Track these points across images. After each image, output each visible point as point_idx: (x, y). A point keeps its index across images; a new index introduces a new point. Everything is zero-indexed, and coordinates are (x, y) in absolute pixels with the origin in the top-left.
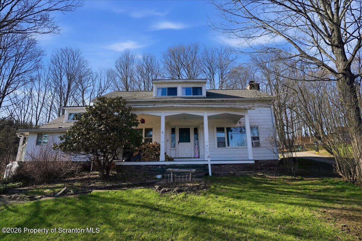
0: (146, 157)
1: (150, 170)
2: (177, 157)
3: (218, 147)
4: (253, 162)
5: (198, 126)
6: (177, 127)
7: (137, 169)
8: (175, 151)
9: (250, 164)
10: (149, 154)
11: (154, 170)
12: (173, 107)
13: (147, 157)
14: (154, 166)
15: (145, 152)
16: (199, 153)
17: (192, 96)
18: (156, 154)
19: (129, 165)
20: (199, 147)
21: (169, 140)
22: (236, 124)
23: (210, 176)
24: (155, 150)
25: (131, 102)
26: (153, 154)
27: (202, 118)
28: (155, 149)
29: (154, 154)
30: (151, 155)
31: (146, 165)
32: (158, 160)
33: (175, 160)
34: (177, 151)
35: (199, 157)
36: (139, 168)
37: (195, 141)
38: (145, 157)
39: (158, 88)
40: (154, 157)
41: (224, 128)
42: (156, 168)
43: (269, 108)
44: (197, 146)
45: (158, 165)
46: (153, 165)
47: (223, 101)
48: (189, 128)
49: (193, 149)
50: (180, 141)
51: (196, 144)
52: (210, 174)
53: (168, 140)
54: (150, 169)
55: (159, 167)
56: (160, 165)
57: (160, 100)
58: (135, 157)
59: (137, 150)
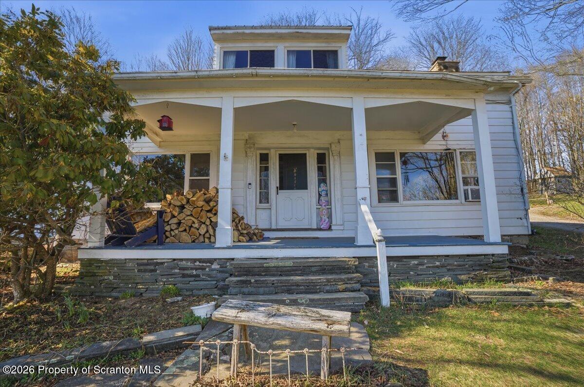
0: (185, 230)
1: (184, 276)
2: (274, 227)
3: (379, 202)
4: (504, 250)
5: (328, 149)
6: (273, 151)
7: (145, 271)
8: (268, 211)
10: (194, 223)
11: (197, 276)
13: (188, 231)
14: (197, 263)
15: (182, 216)
16: (330, 217)
18: (211, 221)
19: (121, 260)
20: (329, 203)
21: (254, 185)
22: (424, 143)
23: (383, 309)
24: (210, 211)
26: (203, 220)
28: (209, 208)
29: (208, 223)
30: (196, 225)
32: (211, 246)
34: (273, 211)
35: (330, 229)
36: (152, 267)
37: (319, 186)
38: (181, 229)
39: (225, 52)
40: (207, 231)
41: (393, 153)
42: (203, 269)
43: (507, 106)
44: (325, 199)
45: (211, 261)
46: (194, 261)
48: (305, 154)
49: (314, 206)
50: (282, 186)
51: (323, 193)
52: (386, 300)
53: (250, 184)
54: (186, 272)
55: (215, 266)
56: (215, 259)
58: (141, 232)
59: (149, 212)
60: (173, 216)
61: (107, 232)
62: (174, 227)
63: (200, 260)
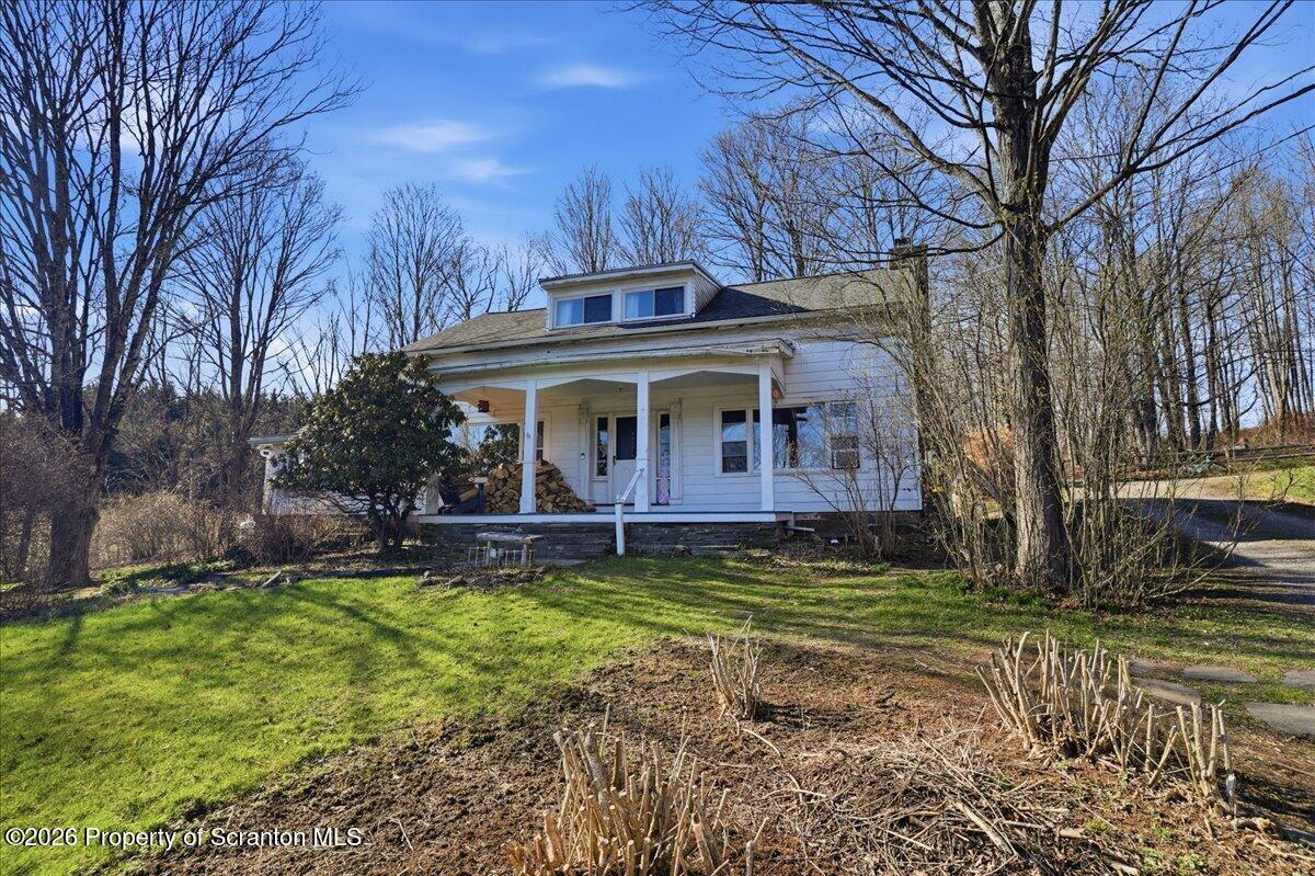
2: (610, 502)
3: (724, 471)
4: (772, 518)
5: (670, 411)
6: (610, 415)
7: (467, 533)
8: (606, 484)
9: (761, 523)
10: (515, 495)
12: (548, 364)
14: (505, 527)
16: (669, 490)
17: (652, 318)
20: (670, 474)
21: (587, 454)
23: (617, 556)
25: (486, 350)
27: (632, 389)
30: (517, 498)
31: (489, 524)
32: (516, 512)
33: (599, 509)
34: (610, 484)
35: (668, 503)
39: (559, 303)
41: (745, 411)
44: (668, 469)
45: (515, 525)
46: (503, 525)
47: (741, 325)
49: (654, 477)
50: (619, 457)
52: (620, 550)
53: (583, 454)
55: (518, 529)
56: (519, 524)
57: (559, 338)
58: (465, 502)
59: (472, 485)
60: (497, 490)
61: (441, 503)
62: (498, 499)
63: (508, 525)
